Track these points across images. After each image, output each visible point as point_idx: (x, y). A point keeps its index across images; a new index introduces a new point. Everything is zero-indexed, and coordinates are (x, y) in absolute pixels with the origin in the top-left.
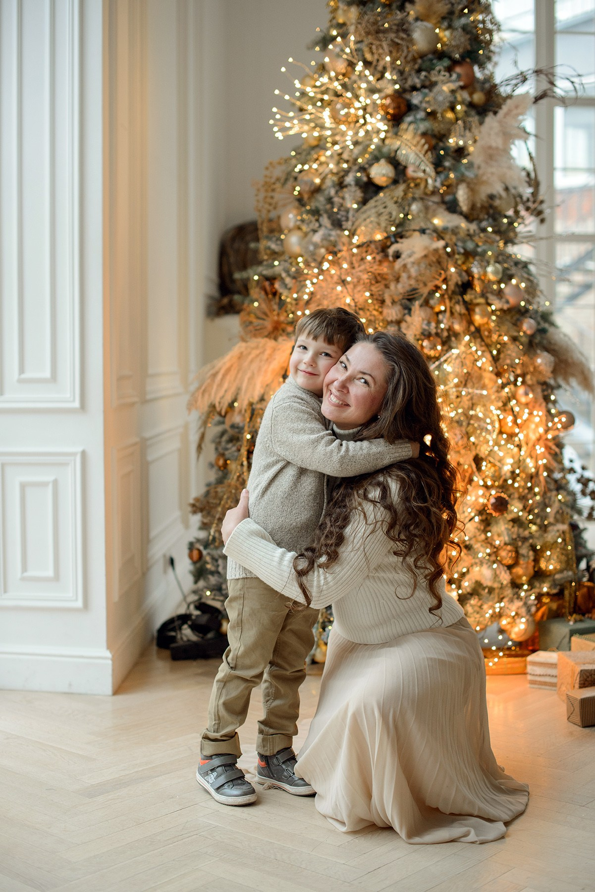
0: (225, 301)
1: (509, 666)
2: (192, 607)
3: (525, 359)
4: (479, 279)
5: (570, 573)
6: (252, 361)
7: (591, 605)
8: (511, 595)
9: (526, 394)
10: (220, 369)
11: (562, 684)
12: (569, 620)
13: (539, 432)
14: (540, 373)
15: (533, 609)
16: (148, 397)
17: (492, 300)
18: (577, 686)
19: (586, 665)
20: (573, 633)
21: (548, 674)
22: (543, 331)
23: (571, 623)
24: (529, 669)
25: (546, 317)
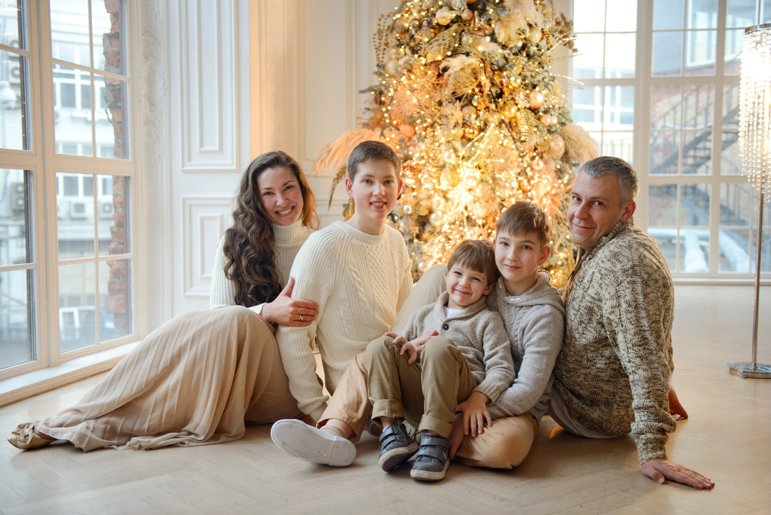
4: (507, 86)
13: (546, 190)
17: (518, 101)
22: (563, 125)
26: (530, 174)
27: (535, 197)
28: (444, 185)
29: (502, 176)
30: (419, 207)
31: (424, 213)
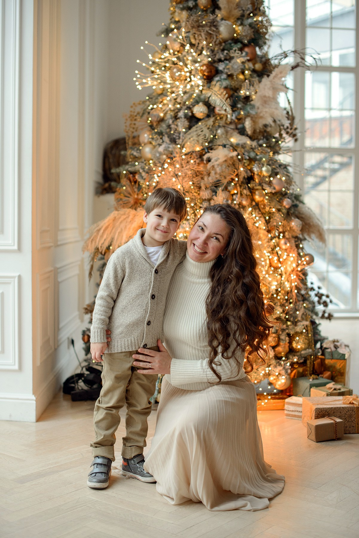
0: (107, 185)
1: (274, 405)
2: (84, 369)
3: (285, 222)
4: (258, 175)
5: (310, 350)
6: (121, 222)
7: (323, 369)
8: (275, 364)
9: (286, 244)
10: (102, 227)
11: (305, 416)
12: (310, 379)
13: (293, 267)
14: (294, 231)
15: (289, 371)
16: (59, 243)
17: (265, 187)
18: (313, 418)
19: (319, 405)
20: (311, 386)
21: (297, 410)
22: (295, 206)
23: (311, 380)
24: (286, 407)
25: (297, 198)
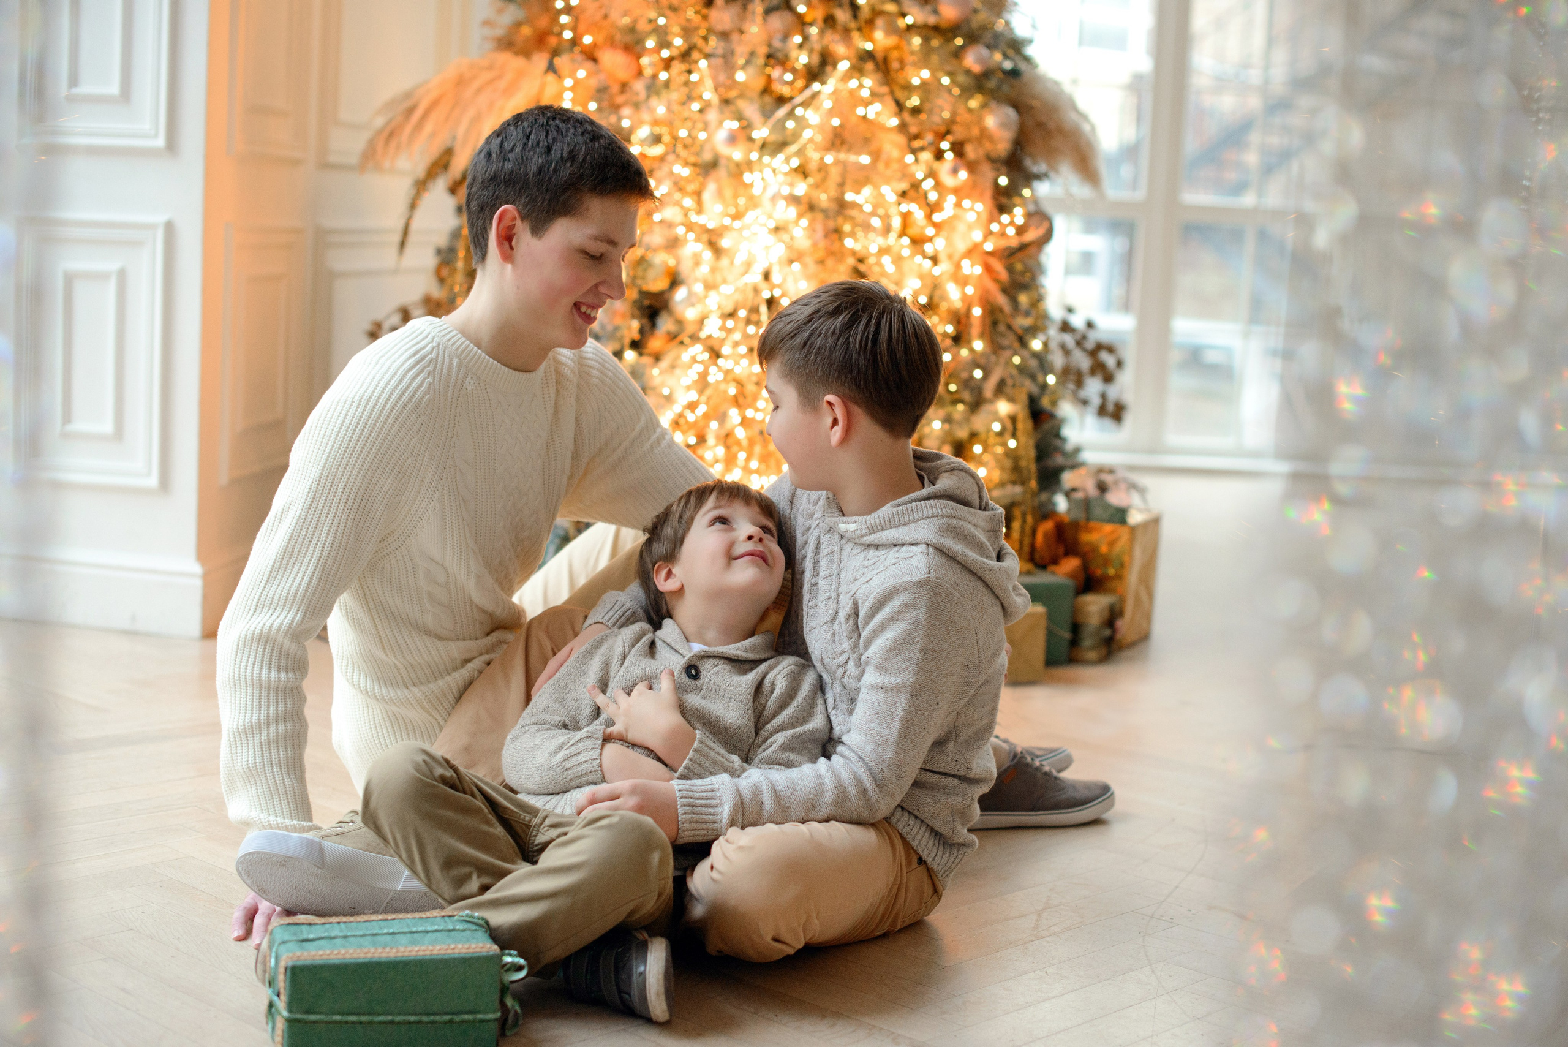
7: (1062, 552)
9: (955, 171)
13: (972, 239)
14: (990, 140)
17: (908, 7)
25: (1018, 46)
26: (933, 196)
27: (942, 257)
28: (713, 215)
29: (862, 197)
30: (645, 270)
31: (657, 284)
